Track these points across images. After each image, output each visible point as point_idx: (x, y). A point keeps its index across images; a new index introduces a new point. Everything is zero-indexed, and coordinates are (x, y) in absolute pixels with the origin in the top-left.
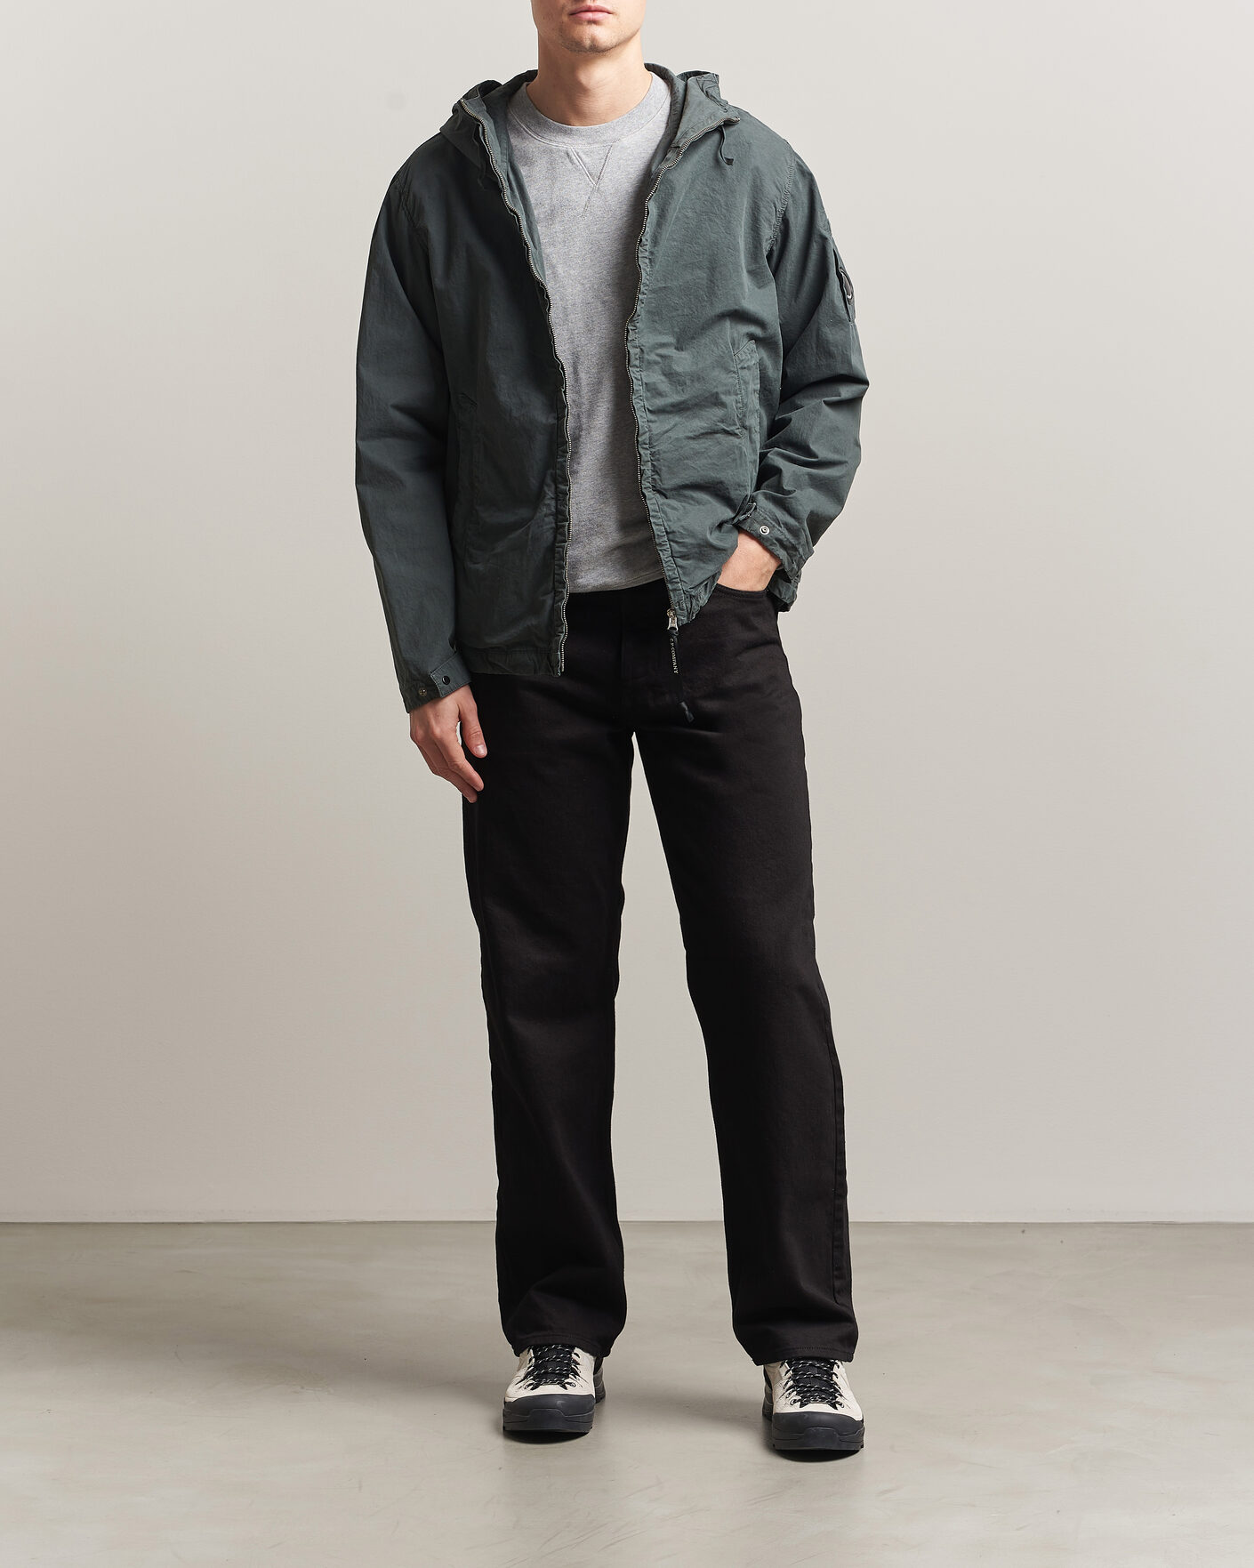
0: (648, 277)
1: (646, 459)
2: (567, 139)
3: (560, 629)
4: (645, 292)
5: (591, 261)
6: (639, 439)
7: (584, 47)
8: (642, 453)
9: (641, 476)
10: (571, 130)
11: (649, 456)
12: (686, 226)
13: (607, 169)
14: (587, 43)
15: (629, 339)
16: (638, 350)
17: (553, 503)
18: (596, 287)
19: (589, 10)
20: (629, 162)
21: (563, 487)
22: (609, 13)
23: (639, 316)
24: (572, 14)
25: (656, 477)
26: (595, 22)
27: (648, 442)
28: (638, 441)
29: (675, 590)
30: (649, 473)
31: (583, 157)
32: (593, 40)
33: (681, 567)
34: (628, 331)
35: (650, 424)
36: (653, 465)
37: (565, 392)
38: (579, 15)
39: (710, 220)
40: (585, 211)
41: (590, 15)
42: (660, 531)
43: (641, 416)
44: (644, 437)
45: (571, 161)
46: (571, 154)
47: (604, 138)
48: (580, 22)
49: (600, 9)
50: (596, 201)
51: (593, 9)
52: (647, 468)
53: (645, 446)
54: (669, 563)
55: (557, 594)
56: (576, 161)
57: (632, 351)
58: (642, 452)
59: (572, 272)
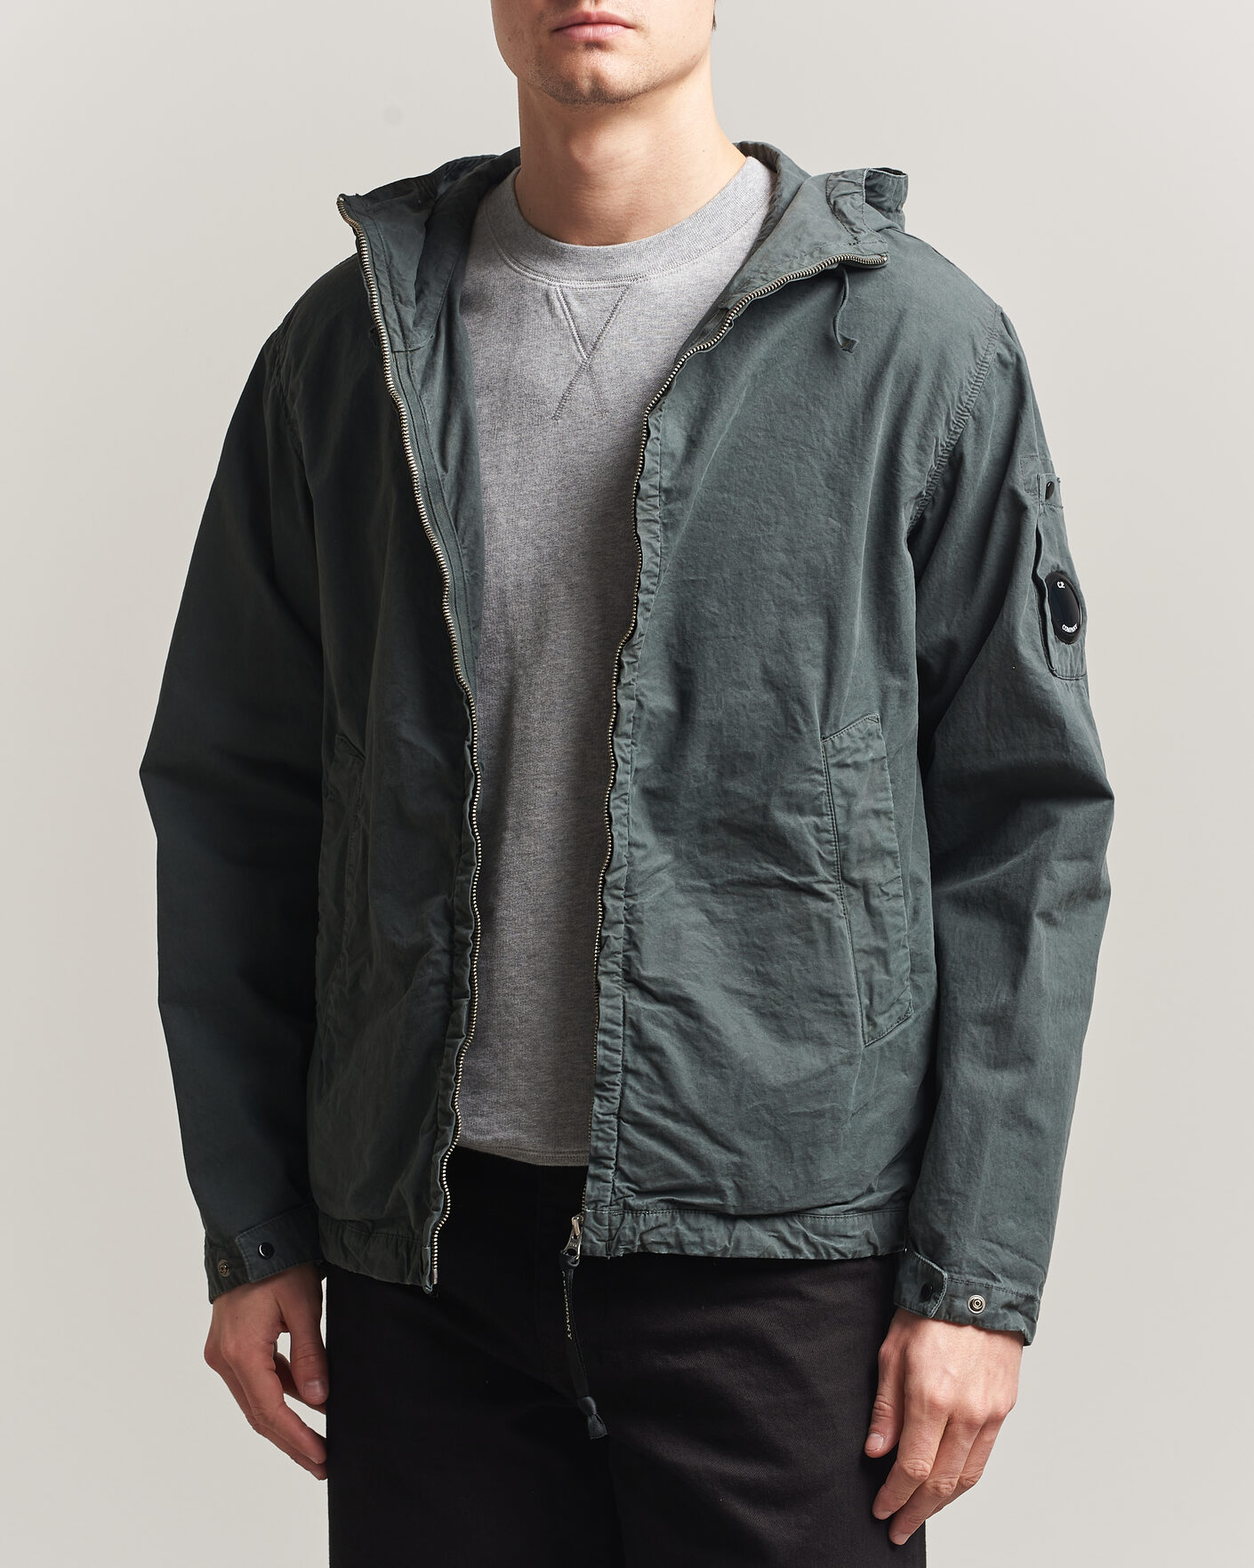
0: (658, 560)
1: (614, 917)
2: (552, 269)
3: (434, 1203)
4: (652, 588)
5: (560, 504)
6: (609, 878)
7: (579, 93)
8: (608, 905)
9: (601, 948)
10: (563, 251)
11: (622, 912)
12: (751, 463)
13: (613, 331)
14: (585, 85)
15: (623, 681)
16: (635, 702)
17: (444, 960)
18: (561, 554)
19: (587, 21)
20: (655, 323)
21: (464, 931)
22: (627, 26)
23: (641, 635)
24: (558, 30)
25: (632, 954)
26: (598, 45)
27: (623, 885)
28: (604, 881)
29: (597, 1178)
30: (618, 945)
31: (575, 304)
32: (597, 79)
33: (628, 1143)
34: (621, 666)
35: (633, 850)
36: (629, 931)
37: (471, 748)
38: (569, 31)
39: (800, 458)
40: (561, 407)
41: (589, 32)
42: (611, 1061)
43: (620, 835)
44: (616, 875)
45: (552, 310)
46: (553, 297)
47: (618, 271)
48: (571, 47)
49: (607, 19)
50: (583, 390)
51: (594, 19)
52: (616, 937)
53: (616, 892)
54: (605, 1127)
55: (436, 1138)
56: (559, 311)
57: (624, 703)
58: (609, 902)
59: (522, 523)
